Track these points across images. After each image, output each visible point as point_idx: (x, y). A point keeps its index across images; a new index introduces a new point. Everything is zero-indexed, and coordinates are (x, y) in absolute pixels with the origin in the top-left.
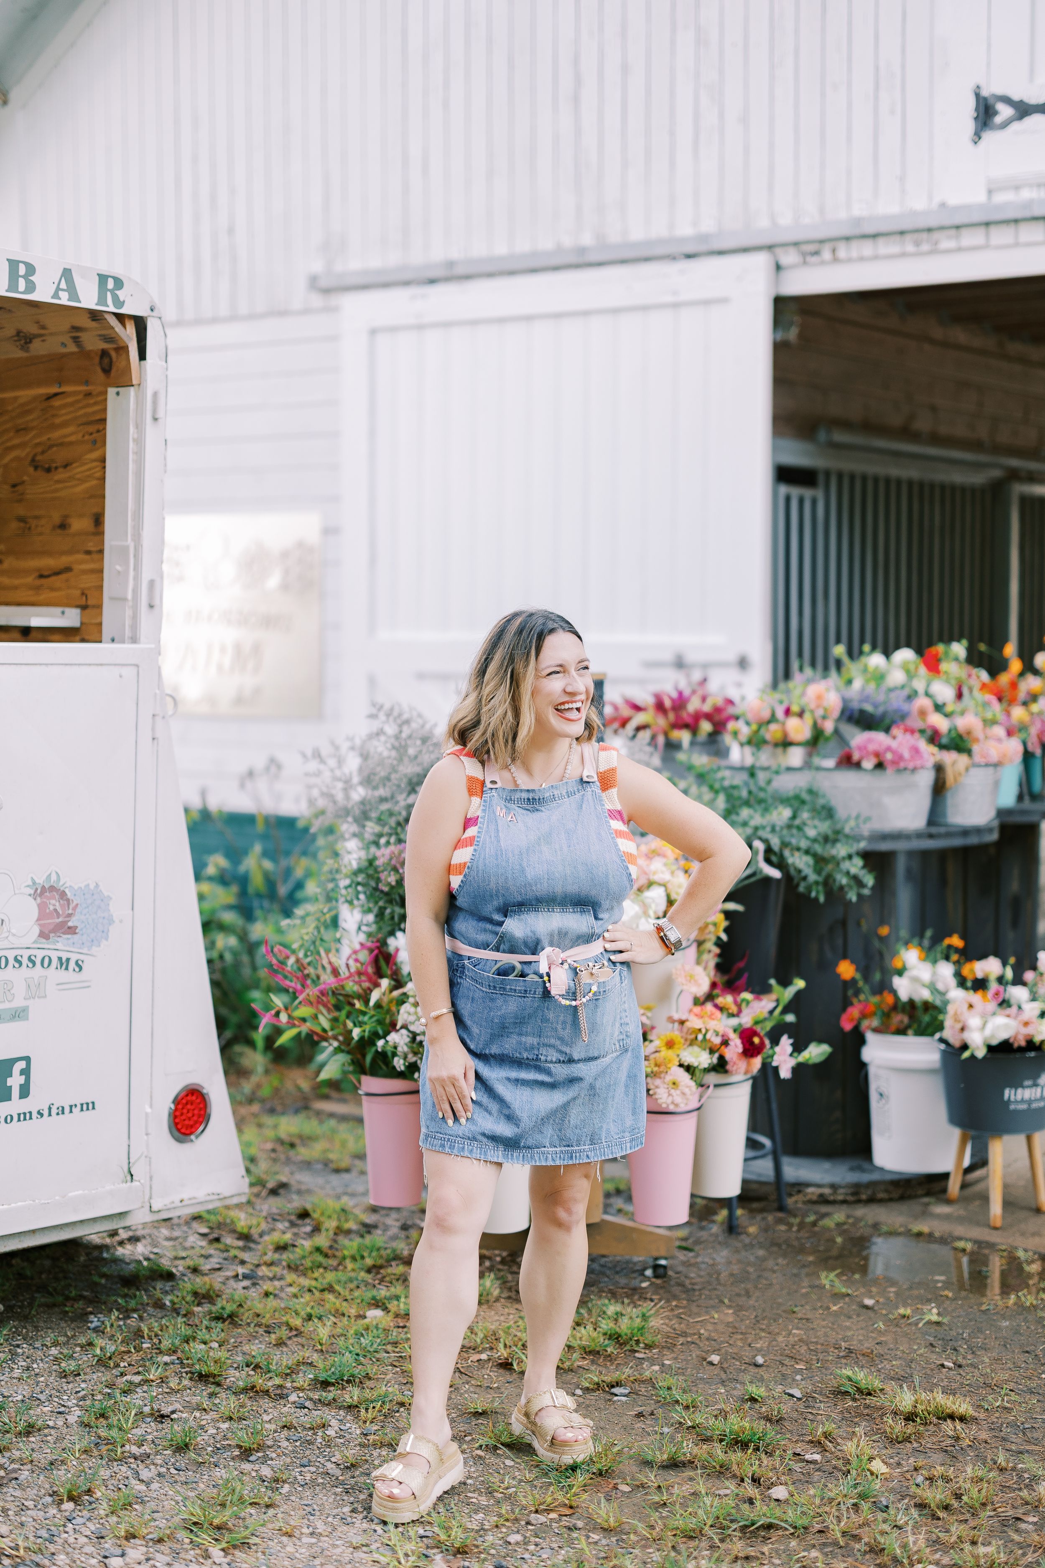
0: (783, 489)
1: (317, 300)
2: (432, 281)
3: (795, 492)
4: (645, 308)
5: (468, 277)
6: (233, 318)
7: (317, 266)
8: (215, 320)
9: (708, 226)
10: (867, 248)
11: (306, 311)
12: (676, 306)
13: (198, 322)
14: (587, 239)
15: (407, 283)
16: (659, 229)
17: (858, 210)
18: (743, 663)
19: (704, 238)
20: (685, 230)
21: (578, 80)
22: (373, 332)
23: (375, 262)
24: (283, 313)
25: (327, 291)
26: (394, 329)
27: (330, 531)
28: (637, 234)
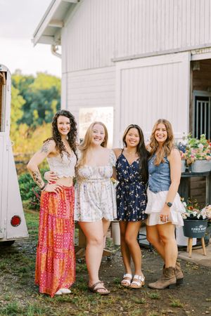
0: (198, 101)
1: (113, 63)
2: (132, 59)
3: (202, 102)
4: (168, 64)
5: (138, 58)
6: (100, 68)
7: (113, 57)
8: (97, 68)
9: (179, 47)
10: (207, 50)
11: (111, 66)
12: (173, 63)
13: (94, 69)
14: (158, 50)
15: (128, 60)
16: (171, 48)
17: (206, 42)
18: (184, 138)
19: (178, 49)
20: (175, 47)
21: (157, 17)
22: (121, 70)
23: (123, 56)
24: (108, 66)
25: (115, 62)
26: (125, 69)
27: (114, 110)
28: (167, 49)
